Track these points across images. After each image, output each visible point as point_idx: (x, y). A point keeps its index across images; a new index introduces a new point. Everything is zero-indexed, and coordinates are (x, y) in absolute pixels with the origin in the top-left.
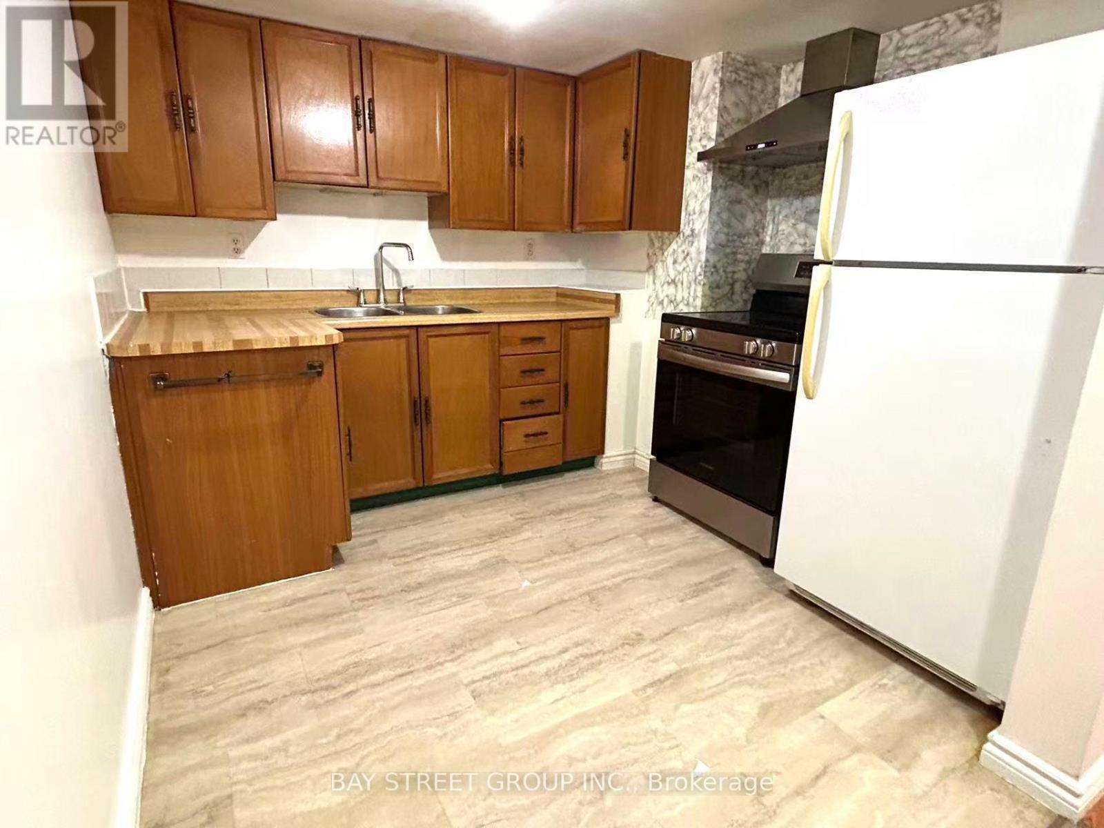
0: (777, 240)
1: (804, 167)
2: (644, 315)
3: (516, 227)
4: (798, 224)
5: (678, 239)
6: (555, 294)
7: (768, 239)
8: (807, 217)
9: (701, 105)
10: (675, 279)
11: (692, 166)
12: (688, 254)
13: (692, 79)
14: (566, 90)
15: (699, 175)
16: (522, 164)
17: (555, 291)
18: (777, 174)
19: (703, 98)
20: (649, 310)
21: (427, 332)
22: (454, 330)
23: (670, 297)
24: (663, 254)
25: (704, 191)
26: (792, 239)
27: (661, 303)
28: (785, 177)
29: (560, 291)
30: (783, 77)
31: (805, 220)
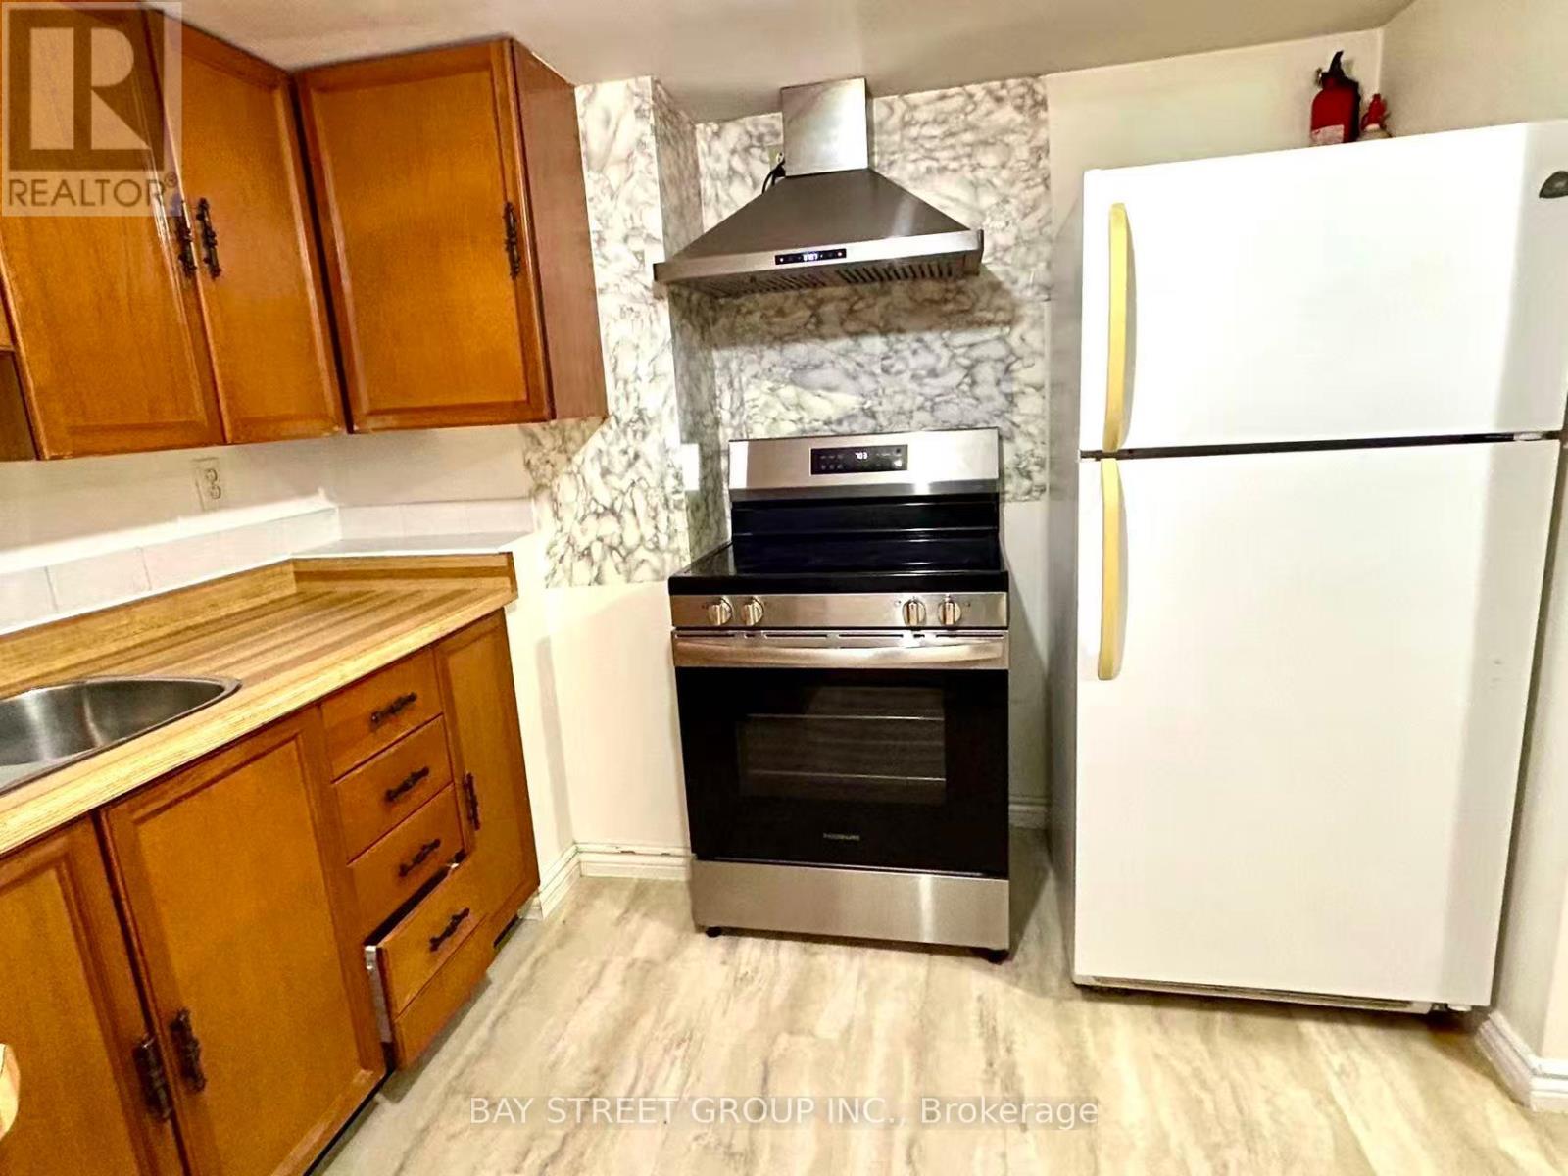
0: (744, 417)
1: (776, 297)
2: (545, 583)
3: (229, 436)
4: (780, 388)
5: (604, 428)
6: (292, 576)
7: (725, 416)
8: (798, 377)
9: (615, 174)
10: (613, 505)
11: (612, 288)
12: (637, 456)
13: (580, 120)
14: (272, 102)
15: (636, 307)
16: (215, 271)
17: (291, 568)
18: (722, 306)
19: (619, 162)
20: (554, 572)
21: (132, 811)
22: (214, 769)
23: (607, 541)
24: (570, 460)
25: (653, 336)
26: (773, 414)
27: (587, 553)
28: (738, 311)
29: (303, 568)
30: (701, 145)
31: (792, 382)
